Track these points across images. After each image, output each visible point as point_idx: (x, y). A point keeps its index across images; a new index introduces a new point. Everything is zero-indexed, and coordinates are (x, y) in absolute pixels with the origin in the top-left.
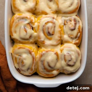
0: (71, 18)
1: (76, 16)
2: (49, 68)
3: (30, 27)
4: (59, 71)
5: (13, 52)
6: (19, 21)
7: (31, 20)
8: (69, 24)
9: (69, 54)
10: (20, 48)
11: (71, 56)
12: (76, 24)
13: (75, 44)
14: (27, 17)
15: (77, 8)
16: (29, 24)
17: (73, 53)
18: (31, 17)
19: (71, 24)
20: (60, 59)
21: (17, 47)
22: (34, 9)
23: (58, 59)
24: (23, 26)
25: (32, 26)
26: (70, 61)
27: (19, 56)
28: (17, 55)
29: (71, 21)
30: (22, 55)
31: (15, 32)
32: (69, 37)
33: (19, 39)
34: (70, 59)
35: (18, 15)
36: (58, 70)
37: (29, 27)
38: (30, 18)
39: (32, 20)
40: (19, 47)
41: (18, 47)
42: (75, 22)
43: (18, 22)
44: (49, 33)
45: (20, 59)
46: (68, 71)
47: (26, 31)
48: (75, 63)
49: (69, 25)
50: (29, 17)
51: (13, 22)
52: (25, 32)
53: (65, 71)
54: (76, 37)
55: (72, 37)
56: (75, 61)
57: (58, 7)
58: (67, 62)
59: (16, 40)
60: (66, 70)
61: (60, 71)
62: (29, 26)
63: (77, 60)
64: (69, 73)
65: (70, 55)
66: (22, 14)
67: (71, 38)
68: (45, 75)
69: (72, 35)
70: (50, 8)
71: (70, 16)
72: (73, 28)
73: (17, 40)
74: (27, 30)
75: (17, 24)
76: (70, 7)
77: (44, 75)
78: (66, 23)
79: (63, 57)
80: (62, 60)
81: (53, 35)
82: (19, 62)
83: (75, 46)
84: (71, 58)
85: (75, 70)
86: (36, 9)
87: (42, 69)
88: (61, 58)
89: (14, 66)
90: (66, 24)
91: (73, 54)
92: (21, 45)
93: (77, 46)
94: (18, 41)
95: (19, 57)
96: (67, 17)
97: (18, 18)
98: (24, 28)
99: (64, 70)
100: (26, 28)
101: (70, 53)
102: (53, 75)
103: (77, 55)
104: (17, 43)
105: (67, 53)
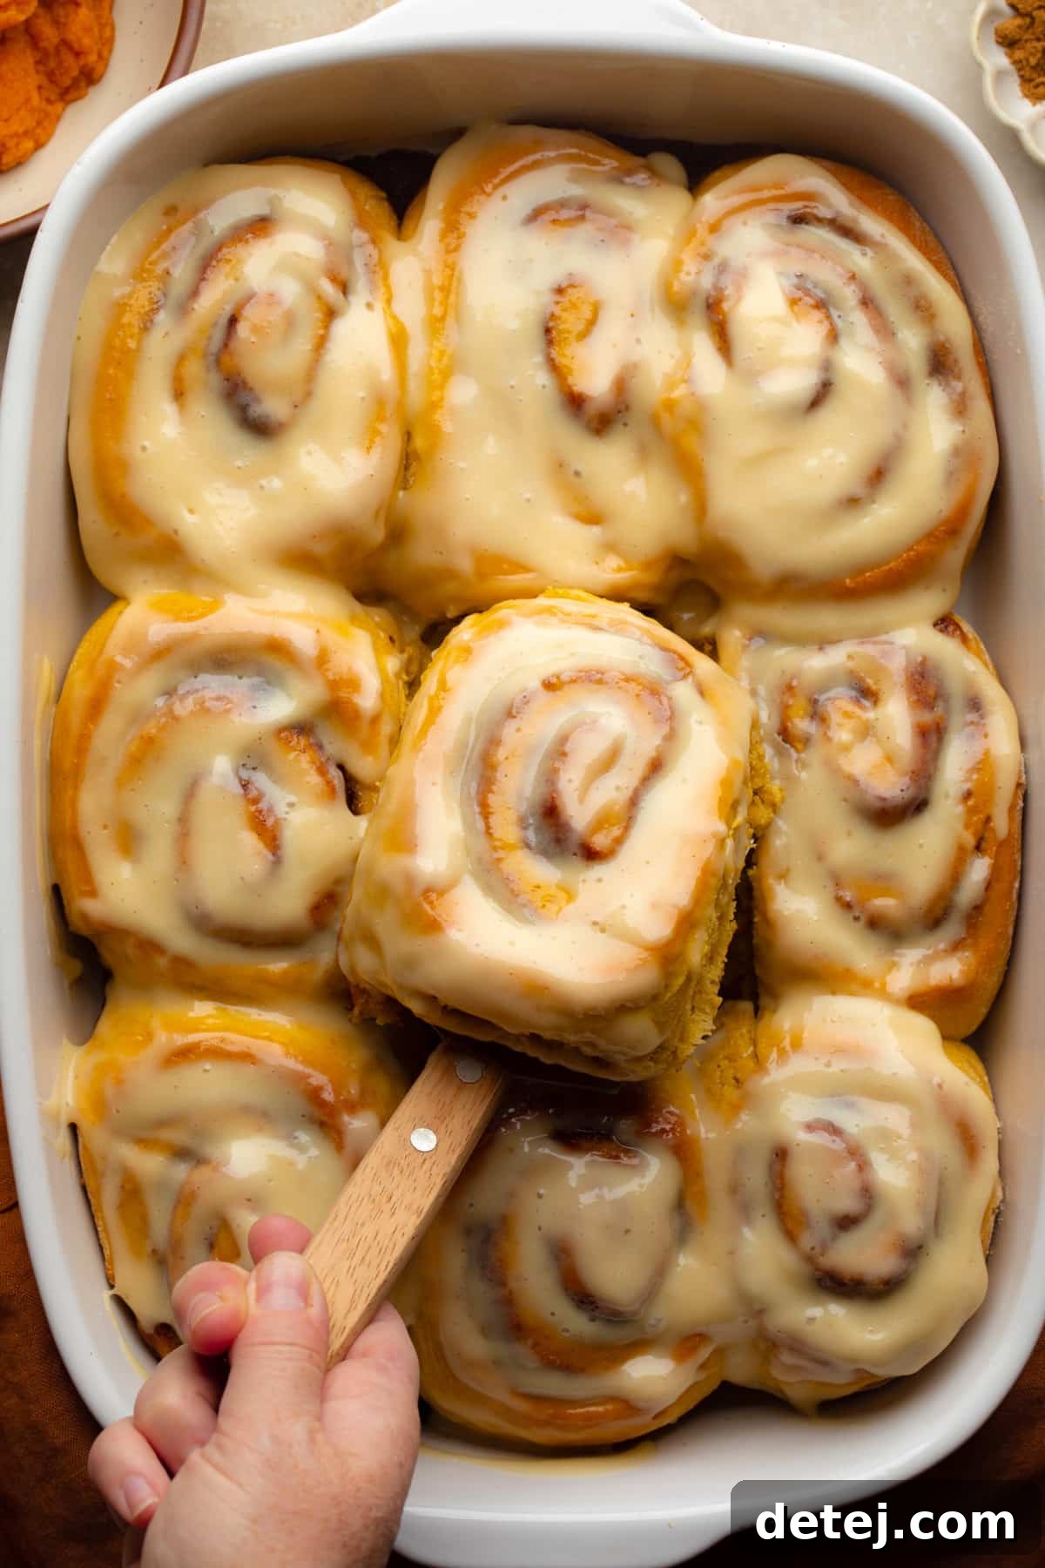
0: (870, 649)
1: (944, 623)
2: (576, 1323)
3: (322, 771)
4: (704, 1353)
5: (100, 1105)
6: (170, 692)
7: (334, 685)
8: (843, 735)
9: (834, 1130)
10: (184, 1055)
11: (863, 1166)
12: (931, 737)
13: (918, 1002)
14: (277, 648)
15: (949, 529)
16: (301, 729)
17: (895, 1118)
18: (331, 638)
19: (866, 732)
20: (720, 1207)
21: (149, 1037)
22: (378, 535)
23: (690, 1205)
24: (222, 766)
25: (341, 767)
26: (846, 1223)
27: (182, 1154)
28: (143, 1142)
29: (866, 694)
30: (211, 1151)
31: (129, 840)
32: (848, 906)
33: (181, 941)
34: (846, 1203)
35: (159, 607)
36: (687, 1343)
37: (314, 779)
38: (322, 659)
39: (354, 684)
40: (181, 1040)
41: (165, 1039)
42: (927, 717)
43: (160, 702)
44: (550, 813)
45: (184, 1200)
46: (823, 1361)
47: (268, 832)
48: (913, 1252)
49: (846, 748)
50: (302, 637)
51: (96, 706)
52: (250, 841)
53: (787, 1358)
54: (935, 916)
55: (885, 904)
56: (911, 1222)
57: (700, 506)
58: (807, 1241)
59: (130, 950)
60: (797, 1345)
61: (720, 1353)
62: (302, 763)
63: (939, 1217)
64: (841, 1382)
65: (856, 1155)
66: (215, 605)
67: (875, 924)
68: (521, 1406)
69: (883, 881)
70: (591, 517)
71: (866, 635)
72: (890, 786)
73: (150, 946)
74: (281, 810)
75: (151, 729)
76: (852, 503)
77: (506, 1412)
78: (802, 725)
79: (756, 1178)
80: (745, 1211)
81: (591, 855)
82: (176, 1244)
83: (923, 1028)
84: (868, 1194)
85: (911, 1346)
86: (398, 533)
87: (485, 1331)
88: (734, 1189)
89: (106, 1294)
90: (807, 741)
91: (885, 1136)
92: (203, 1009)
93: (946, 1038)
94: (162, 962)
95: (181, 1171)
96: (823, 642)
97: (161, 653)
98: (245, 785)
99: (769, 1344)
100: (261, 780)
101: (851, 1122)
102: (626, 1406)
103: (942, 1144)
104: (147, 985)
105: (810, 1127)
